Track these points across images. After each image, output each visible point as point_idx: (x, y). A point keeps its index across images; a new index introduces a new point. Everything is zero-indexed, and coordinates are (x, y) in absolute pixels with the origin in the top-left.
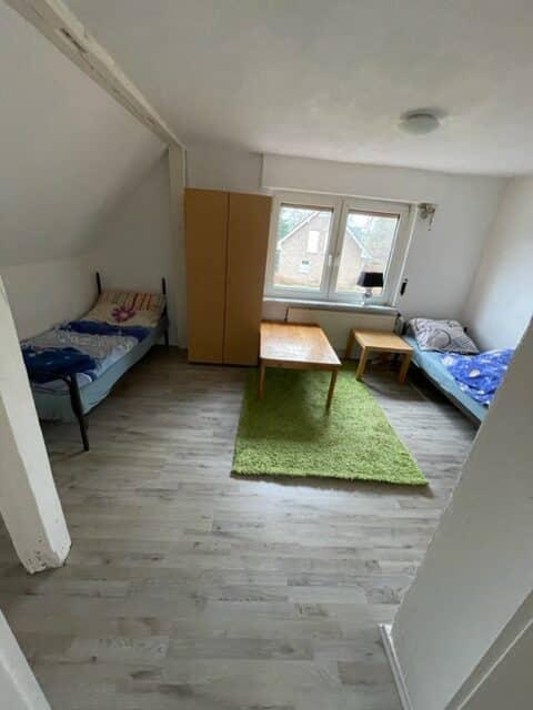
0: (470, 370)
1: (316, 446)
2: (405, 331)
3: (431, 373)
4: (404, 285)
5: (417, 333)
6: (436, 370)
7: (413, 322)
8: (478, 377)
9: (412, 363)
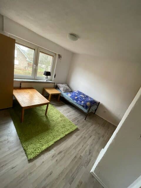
0: (75, 97)
1: (50, 131)
2: (57, 87)
3: (66, 98)
4: (55, 75)
5: (59, 88)
6: (67, 97)
7: (58, 85)
8: (77, 98)
9: (61, 96)
